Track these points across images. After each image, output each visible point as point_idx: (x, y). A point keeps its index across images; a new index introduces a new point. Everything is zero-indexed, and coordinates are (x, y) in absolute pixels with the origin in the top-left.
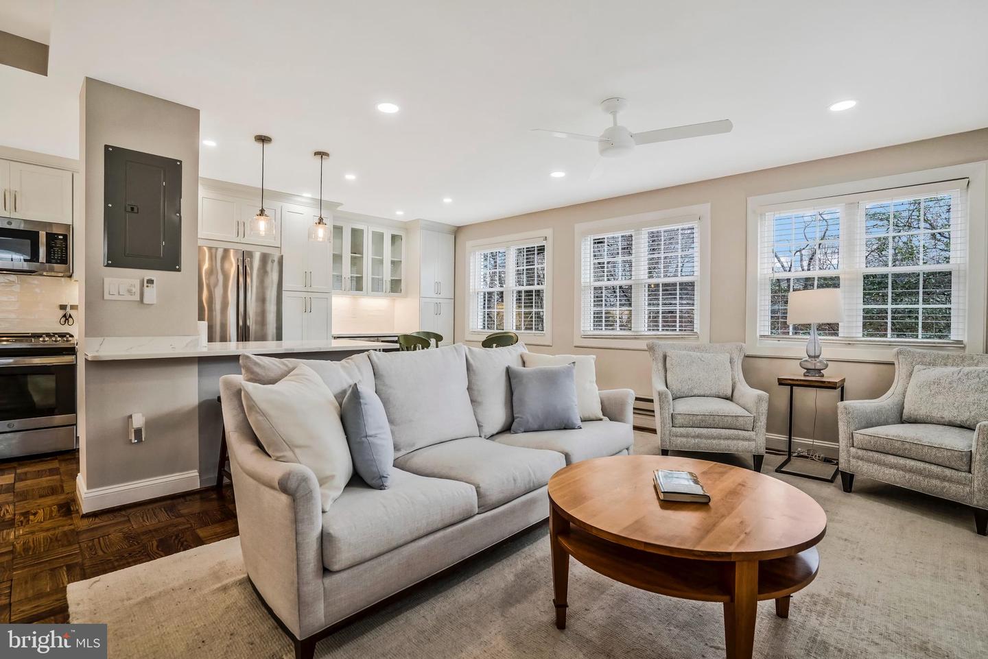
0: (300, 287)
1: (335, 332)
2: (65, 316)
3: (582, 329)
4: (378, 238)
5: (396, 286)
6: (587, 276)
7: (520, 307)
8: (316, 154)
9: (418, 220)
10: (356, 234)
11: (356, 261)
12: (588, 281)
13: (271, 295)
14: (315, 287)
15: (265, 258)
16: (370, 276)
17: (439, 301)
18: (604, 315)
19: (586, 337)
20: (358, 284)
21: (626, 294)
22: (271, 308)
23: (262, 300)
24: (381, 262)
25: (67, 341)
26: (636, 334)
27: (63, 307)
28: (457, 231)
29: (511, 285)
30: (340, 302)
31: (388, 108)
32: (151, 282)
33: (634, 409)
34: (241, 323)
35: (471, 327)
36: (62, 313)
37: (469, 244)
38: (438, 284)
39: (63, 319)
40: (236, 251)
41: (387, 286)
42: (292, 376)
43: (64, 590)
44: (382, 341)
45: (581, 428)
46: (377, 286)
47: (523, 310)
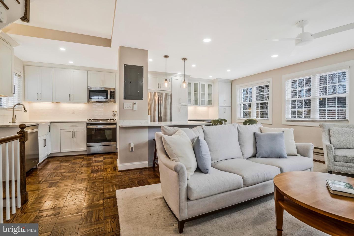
0: (178, 104)
1: (189, 119)
2: (114, 114)
3: (286, 118)
4: (203, 86)
5: (210, 102)
6: (288, 96)
7: (258, 109)
8: (183, 59)
9: (217, 79)
10: (196, 85)
11: (196, 94)
12: (289, 98)
13: (168, 106)
14: (182, 104)
15: (166, 95)
16: (201, 99)
17: (226, 107)
18: (296, 112)
19: (288, 121)
20: (196, 102)
21: (308, 103)
22: (168, 111)
23: (165, 108)
24: (204, 94)
25: (115, 121)
26: (313, 120)
27: (113, 111)
28: (232, 82)
29: (254, 101)
30: (190, 108)
31: (207, 40)
32: (135, 103)
33: (313, 152)
34: (159, 116)
35: (238, 117)
36: (113, 113)
37: (237, 86)
38: (225, 101)
39: (113, 115)
40: (158, 93)
41: (207, 102)
42: (177, 133)
43: (115, 191)
44: (205, 122)
45: (287, 158)
46: (203, 103)
47: (259, 110)
